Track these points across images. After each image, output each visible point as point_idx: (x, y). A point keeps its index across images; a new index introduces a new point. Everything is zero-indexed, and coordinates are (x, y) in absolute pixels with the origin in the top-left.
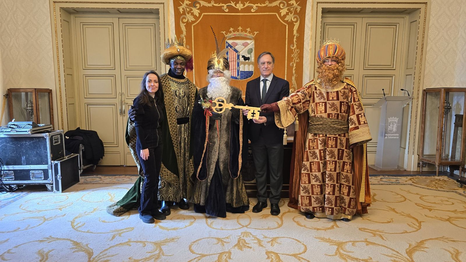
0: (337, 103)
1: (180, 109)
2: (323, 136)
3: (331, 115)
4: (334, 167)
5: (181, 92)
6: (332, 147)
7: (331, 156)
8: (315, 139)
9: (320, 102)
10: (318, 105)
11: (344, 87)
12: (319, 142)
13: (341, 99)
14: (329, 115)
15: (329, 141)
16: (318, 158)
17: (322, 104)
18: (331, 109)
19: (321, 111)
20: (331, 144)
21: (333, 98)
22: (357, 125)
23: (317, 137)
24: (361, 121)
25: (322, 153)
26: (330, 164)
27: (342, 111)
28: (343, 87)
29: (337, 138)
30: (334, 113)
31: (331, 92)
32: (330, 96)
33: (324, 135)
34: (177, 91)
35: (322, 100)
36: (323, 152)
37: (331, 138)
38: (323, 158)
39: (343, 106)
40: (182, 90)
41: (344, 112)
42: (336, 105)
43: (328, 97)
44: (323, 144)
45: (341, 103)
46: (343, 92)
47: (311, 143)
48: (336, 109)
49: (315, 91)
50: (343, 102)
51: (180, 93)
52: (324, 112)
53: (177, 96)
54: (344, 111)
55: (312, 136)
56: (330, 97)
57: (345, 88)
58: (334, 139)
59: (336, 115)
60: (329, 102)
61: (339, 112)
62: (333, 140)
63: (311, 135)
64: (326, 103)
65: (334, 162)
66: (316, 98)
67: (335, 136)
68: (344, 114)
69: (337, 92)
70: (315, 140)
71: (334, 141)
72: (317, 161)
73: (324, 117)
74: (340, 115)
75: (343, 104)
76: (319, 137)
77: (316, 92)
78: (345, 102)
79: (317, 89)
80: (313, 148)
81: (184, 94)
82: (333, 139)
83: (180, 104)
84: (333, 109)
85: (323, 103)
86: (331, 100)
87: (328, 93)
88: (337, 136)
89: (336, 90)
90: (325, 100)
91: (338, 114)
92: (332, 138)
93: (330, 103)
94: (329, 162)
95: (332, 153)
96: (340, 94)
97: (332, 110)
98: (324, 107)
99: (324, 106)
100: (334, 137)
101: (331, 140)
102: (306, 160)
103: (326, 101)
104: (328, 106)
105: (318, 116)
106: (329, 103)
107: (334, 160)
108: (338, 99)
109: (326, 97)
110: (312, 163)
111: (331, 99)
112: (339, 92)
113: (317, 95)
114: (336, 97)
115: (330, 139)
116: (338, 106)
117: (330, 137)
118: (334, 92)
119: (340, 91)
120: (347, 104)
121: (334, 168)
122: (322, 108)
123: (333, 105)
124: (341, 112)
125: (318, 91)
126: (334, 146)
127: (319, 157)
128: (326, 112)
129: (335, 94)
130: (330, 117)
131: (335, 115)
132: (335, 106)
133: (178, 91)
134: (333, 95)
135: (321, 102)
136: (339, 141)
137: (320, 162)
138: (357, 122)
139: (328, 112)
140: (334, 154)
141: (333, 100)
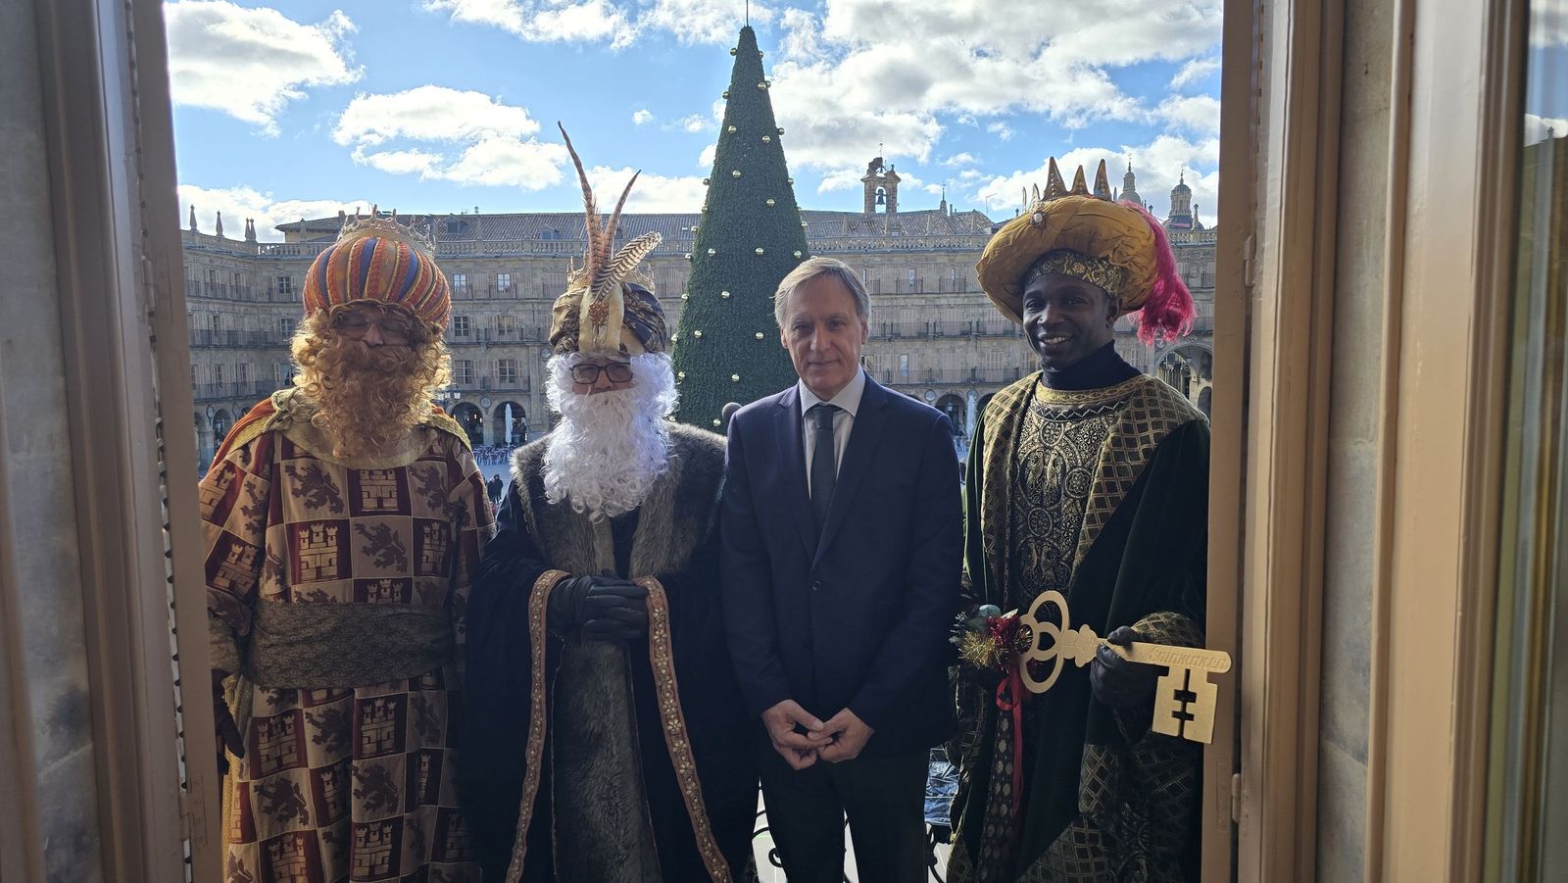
0: (401, 527)
2: (330, 698)
3: (373, 589)
4: (387, 854)
6: (380, 751)
7: (372, 802)
8: (288, 714)
9: (315, 523)
10: (305, 534)
11: (431, 450)
12: (310, 731)
13: (420, 507)
14: (361, 588)
15: (367, 720)
16: (305, 813)
17: (325, 532)
18: (373, 558)
19: (318, 569)
20: (372, 734)
21: (380, 501)
23: (299, 706)
25: (329, 789)
26: (367, 840)
27: (426, 567)
29: (401, 700)
30: (387, 575)
31: (371, 473)
32: (364, 489)
33: (336, 692)
35: (325, 513)
36: (334, 780)
37: (374, 707)
38: (332, 812)
39: (427, 541)
41: (434, 571)
42: (395, 535)
43: (357, 498)
44: (333, 736)
45: (419, 524)
46: (425, 476)
47: (263, 740)
48: (393, 555)
49: (283, 464)
50: (429, 522)
52: (335, 573)
54: (435, 564)
55: (270, 701)
56: (365, 495)
58: (392, 706)
59: (398, 588)
60: (360, 520)
61: (410, 573)
62: (385, 715)
63: (266, 696)
64: (343, 528)
65: (387, 830)
66: (291, 496)
67: (396, 693)
68: (434, 579)
69: (401, 475)
70: (289, 721)
71: (391, 717)
72: (301, 828)
73: (334, 599)
74: (418, 584)
75: (427, 530)
76: (310, 703)
77: (291, 470)
78: (434, 521)
79: (297, 450)
80: (274, 763)
82: (386, 711)
84: (382, 559)
85: (328, 524)
86: (371, 513)
87: (353, 475)
88: (405, 689)
90: (338, 507)
91: (407, 582)
92: (378, 703)
93: (368, 529)
94: (361, 833)
95: (377, 781)
96: (414, 483)
97: (378, 563)
98: (335, 549)
99: (333, 542)
100: (388, 699)
101: (373, 717)
102: (238, 833)
103: (345, 514)
104: (357, 541)
105: (304, 597)
106: (360, 528)
107: (387, 817)
108: (404, 507)
109: (343, 495)
110: (273, 848)
111: (369, 504)
112: (409, 474)
113: (298, 485)
114: (394, 495)
115: (368, 709)
116: (407, 539)
117: (371, 702)
118: (385, 472)
119: (414, 470)
120: (444, 532)
121: (387, 860)
122: (322, 550)
123: (382, 538)
124: (418, 572)
125: (300, 464)
126: (388, 745)
127: (310, 806)
128: (344, 570)
129: (392, 481)
130: (371, 600)
131: (392, 588)
132: (393, 543)
134: (380, 488)
135: (320, 522)
136: (411, 713)
137: (320, 832)
139: (356, 575)
140: (391, 784)
141: (380, 510)
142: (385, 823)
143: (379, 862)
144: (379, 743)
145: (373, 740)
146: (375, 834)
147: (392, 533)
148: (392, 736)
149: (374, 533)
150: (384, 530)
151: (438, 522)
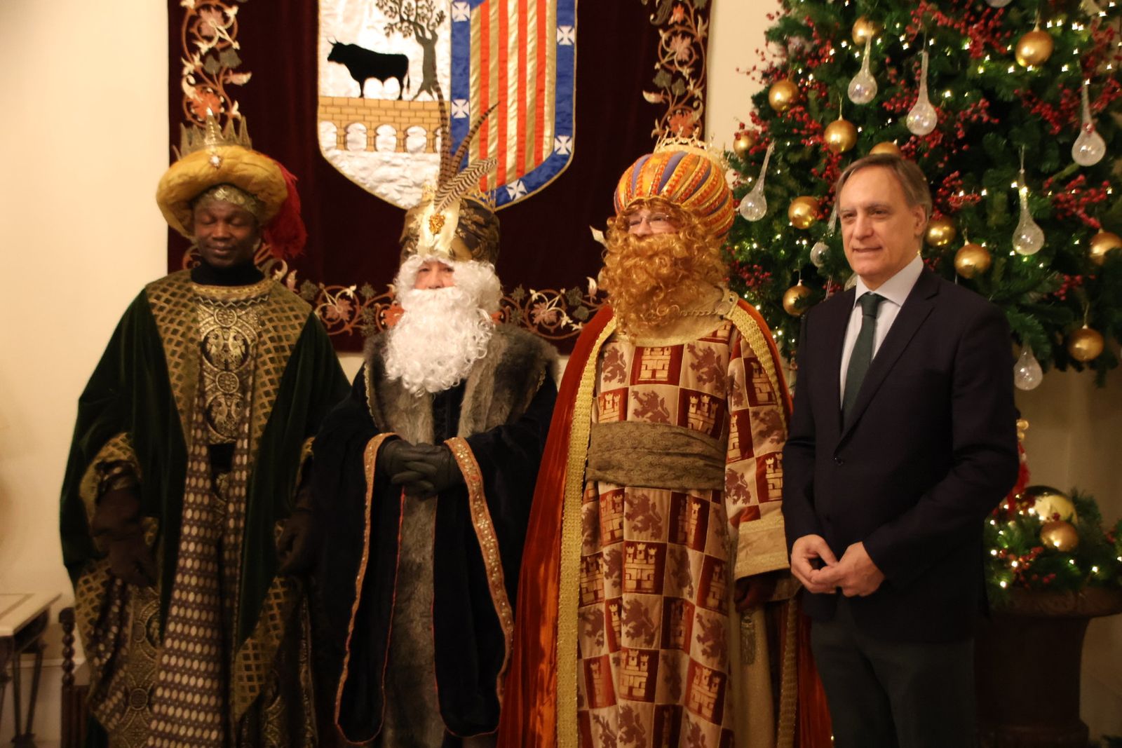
0: (668, 394)
1: (229, 416)
2: (613, 540)
4: (644, 680)
5: (231, 340)
9: (608, 393)
11: (715, 334)
12: (604, 568)
13: (688, 379)
15: (629, 560)
17: (613, 400)
20: (634, 573)
21: (654, 372)
22: (754, 500)
24: (770, 487)
25: (615, 619)
28: (707, 331)
29: (660, 548)
31: (652, 349)
32: (644, 362)
33: (617, 536)
34: (212, 340)
36: (619, 613)
37: (636, 549)
39: (692, 410)
40: (232, 334)
42: (663, 401)
43: (637, 370)
44: (616, 572)
45: (685, 396)
46: (701, 354)
48: (661, 418)
50: (698, 395)
51: (225, 346)
53: (210, 361)
56: (644, 367)
57: (714, 338)
58: (652, 552)
60: (636, 388)
62: (646, 558)
64: (625, 392)
65: (645, 659)
67: (657, 541)
69: (677, 352)
71: (652, 561)
75: (693, 400)
76: (603, 544)
78: (704, 394)
80: (592, 597)
81: (243, 348)
82: (647, 555)
83: (225, 394)
84: (649, 421)
85: (615, 393)
86: (646, 382)
87: (639, 352)
88: (665, 539)
89: (674, 341)
90: (623, 379)
92: (641, 547)
93: (640, 395)
95: (637, 614)
96: (687, 357)
98: (618, 413)
99: (617, 408)
101: (635, 556)
103: (627, 384)
104: (633, 404)
106: (636, 394)
107: (644, 648)
108: (673, 378)
109: (628, 370)
110: (594, 667)
111: (645, 375)
112: (686, 351)
113: (603, 365)
114: (667, 368)
115: (631, 550)
116: (673, 407)
117: (634, 544)
118: (663, 349)
119: (692, 348)
120: (714, 407)
121: (643, 685)
123: (651, 403)
126: (648, 585)
129: (667, 356)
132: (660, 408)
133: (217, 337)
134: (657, 363)
135: (611, 393)
136: (669, 563)
137: (611, 657)
138: (753, 490)
140: (649, 620)
141: (653, 380)
142: (642, 653)
143: (637, 685)
144: (639, 582)
145: (634, 577)
146: (633, 659)
147: (659, 399)
148: (652, 578)
149: (645, 399)
150: (654, 396)
151: (708, 395)
